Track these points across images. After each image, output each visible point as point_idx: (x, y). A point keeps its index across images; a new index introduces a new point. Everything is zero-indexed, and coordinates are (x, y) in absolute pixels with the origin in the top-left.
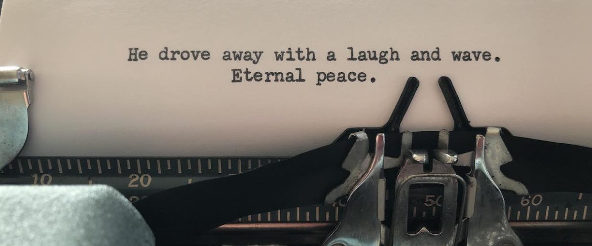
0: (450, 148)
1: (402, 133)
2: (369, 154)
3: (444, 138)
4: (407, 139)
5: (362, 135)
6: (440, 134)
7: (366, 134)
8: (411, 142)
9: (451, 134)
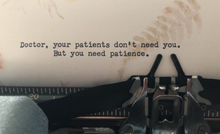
0: (176, 84)
1: (155, 78)
2: (141, 87)
3: (173, 80)
4: (157, 80)
5: (138, 78)
6: (172, 78)
7: (139, 78)
8: (159, 82)
9: (176, 78)
